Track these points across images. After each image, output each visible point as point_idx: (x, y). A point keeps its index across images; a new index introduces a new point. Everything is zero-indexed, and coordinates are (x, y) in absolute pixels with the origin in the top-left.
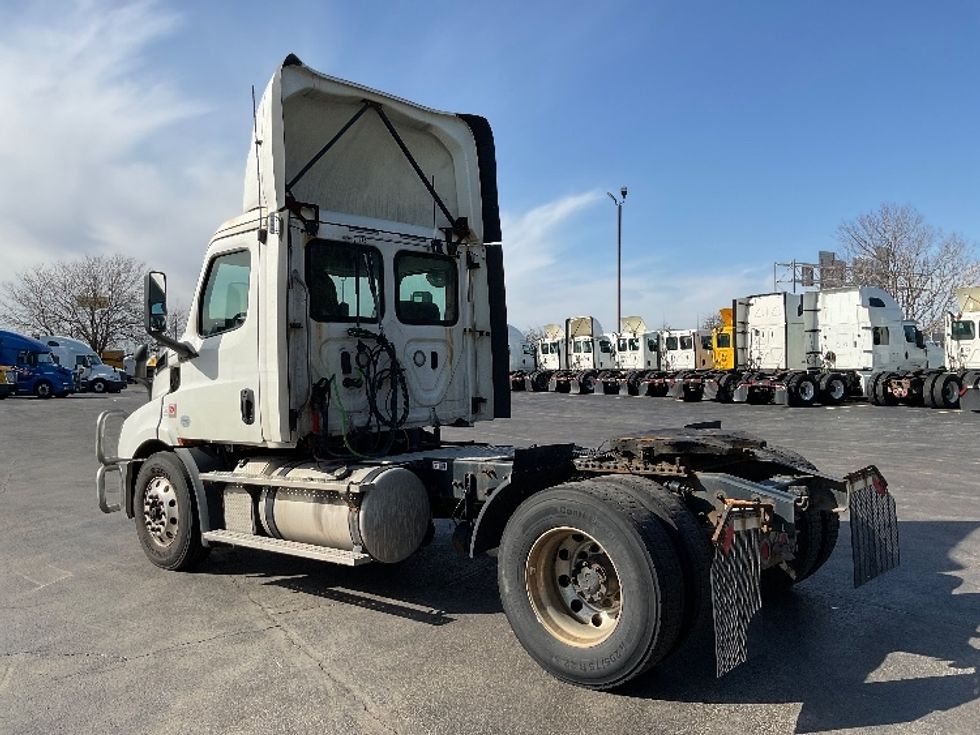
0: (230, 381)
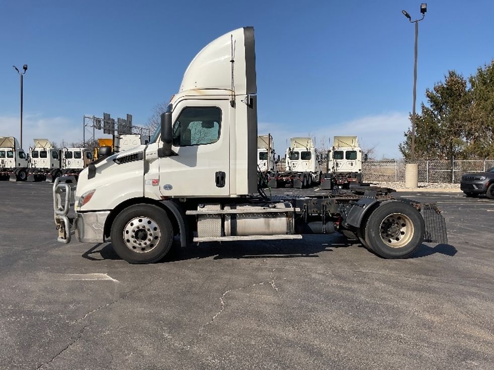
0: (207, 168)
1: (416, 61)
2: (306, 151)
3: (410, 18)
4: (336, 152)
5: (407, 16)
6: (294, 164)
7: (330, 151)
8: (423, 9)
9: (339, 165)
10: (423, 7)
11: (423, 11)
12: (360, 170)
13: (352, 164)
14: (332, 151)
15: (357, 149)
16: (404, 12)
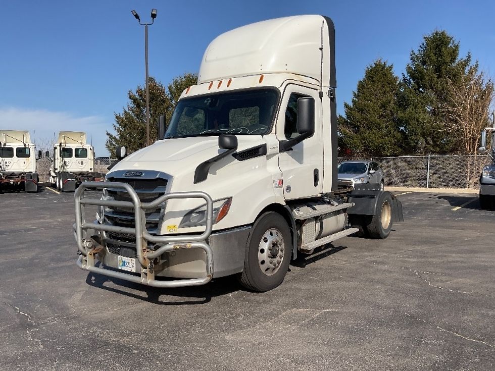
0: (309, 165)
1: (147, 64)
2: (23, 147)
3: (139, 19)
4: (63, 148)
5: (137, 16)
6: (6, 163)
7: (55, 148)
8: (154, 14)
9: (67, 164)
10: (153, 13)
11: (154, 16)
12: (91, 169)
13: (82, 163)
14: (58, 148)
15: (87, 147)
16: (133, 12)
